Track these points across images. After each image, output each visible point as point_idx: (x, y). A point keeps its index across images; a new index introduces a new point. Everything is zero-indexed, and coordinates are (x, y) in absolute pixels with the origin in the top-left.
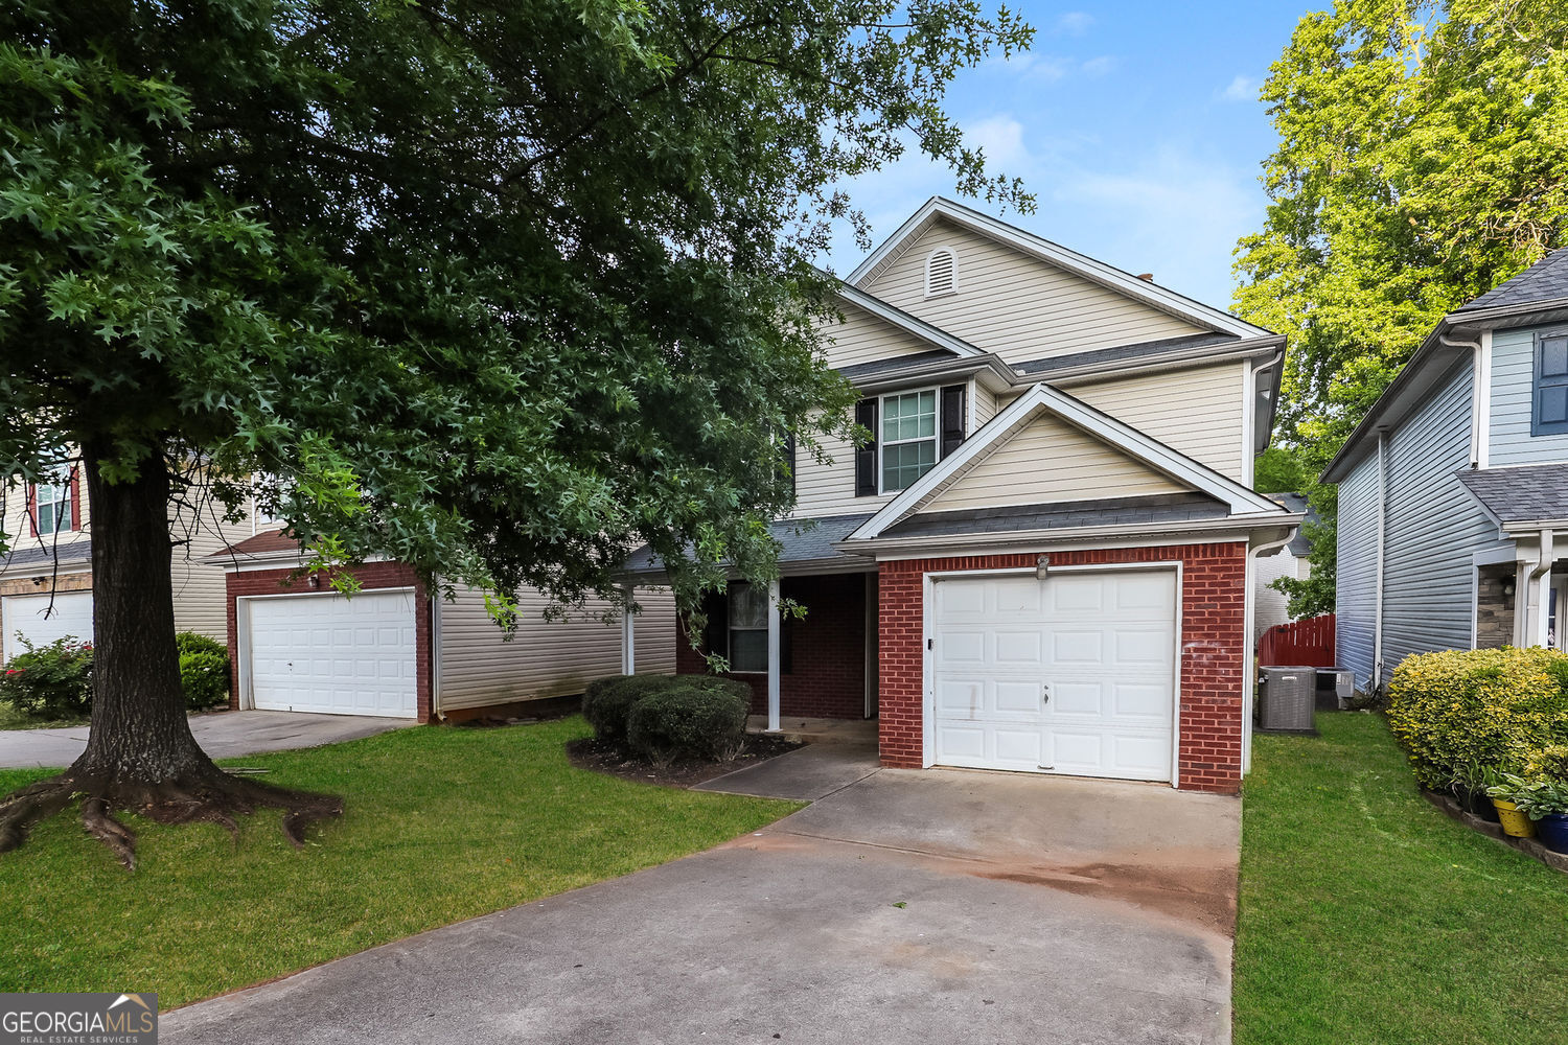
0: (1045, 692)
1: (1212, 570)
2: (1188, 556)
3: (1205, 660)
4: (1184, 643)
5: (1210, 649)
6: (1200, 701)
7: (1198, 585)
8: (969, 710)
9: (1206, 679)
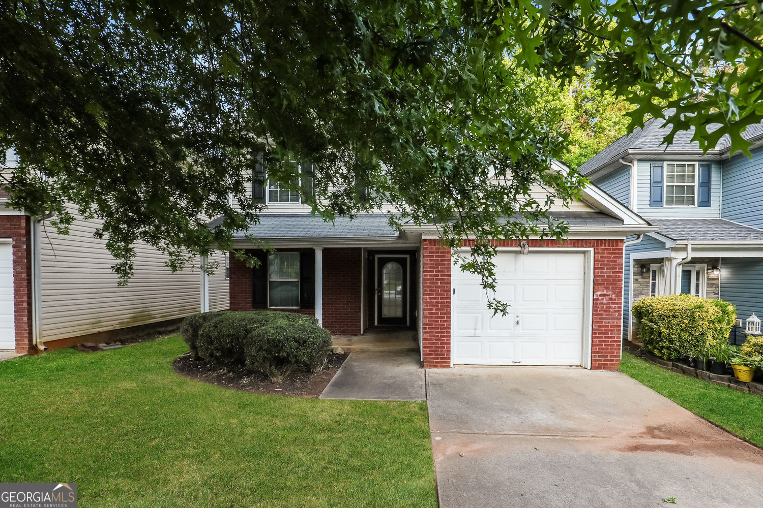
0: (517, 319)
1: (608, 253)
2: (597, 245)
3: (605, 301)
4: (594, 292)
5: (608, 295)
6: (602, 322)
7: (602, 261)
8: (473, 331)
9: (606, 311)
